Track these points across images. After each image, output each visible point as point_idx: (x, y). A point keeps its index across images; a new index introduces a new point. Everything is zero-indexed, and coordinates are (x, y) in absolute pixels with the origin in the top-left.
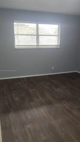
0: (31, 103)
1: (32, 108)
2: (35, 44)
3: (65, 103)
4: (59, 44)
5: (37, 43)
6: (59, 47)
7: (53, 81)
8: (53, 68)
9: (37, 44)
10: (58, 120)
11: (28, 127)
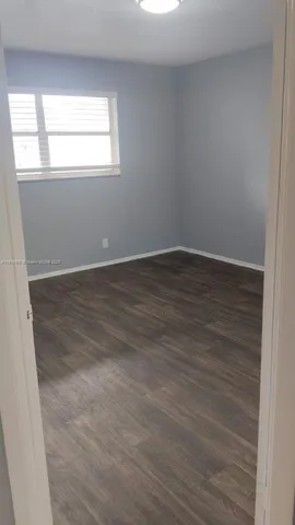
0: (66, 359)
1: (73, 371)
2: (38, 164)
3: (168, 342)
4: (119, 162)
5: (42, 159)
6: (118, 172)
7: (113, 285)
8: (105, 243)
9: (42, 164)
10: (164, 388)
11: (78, 423)
